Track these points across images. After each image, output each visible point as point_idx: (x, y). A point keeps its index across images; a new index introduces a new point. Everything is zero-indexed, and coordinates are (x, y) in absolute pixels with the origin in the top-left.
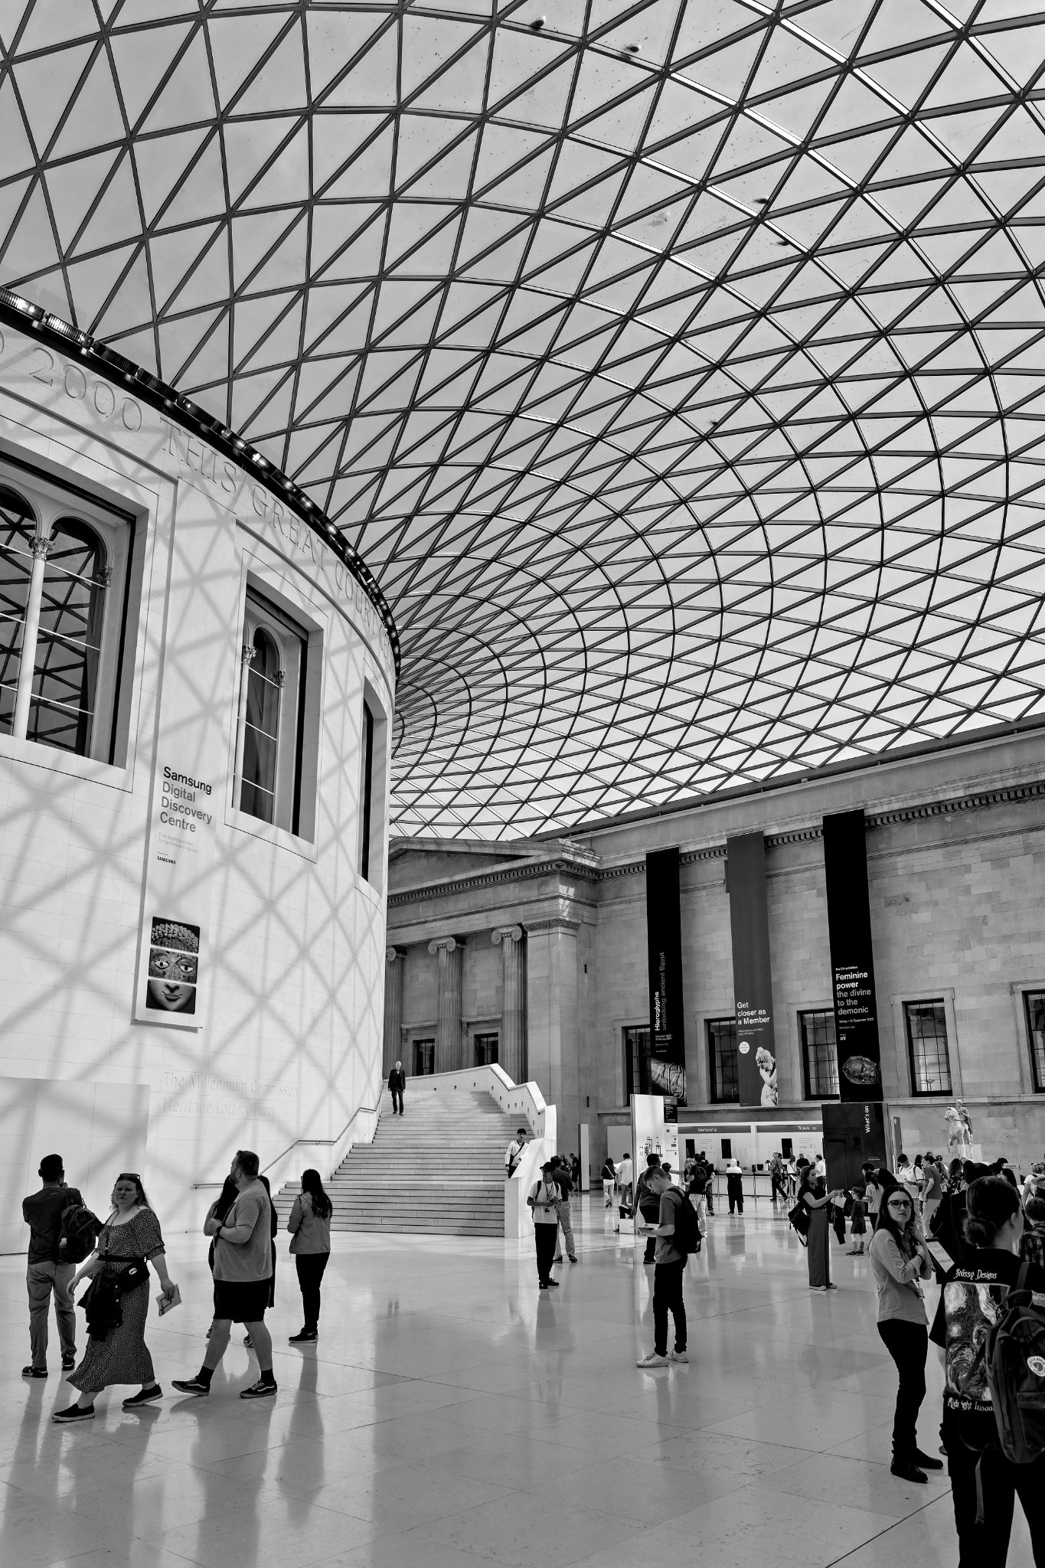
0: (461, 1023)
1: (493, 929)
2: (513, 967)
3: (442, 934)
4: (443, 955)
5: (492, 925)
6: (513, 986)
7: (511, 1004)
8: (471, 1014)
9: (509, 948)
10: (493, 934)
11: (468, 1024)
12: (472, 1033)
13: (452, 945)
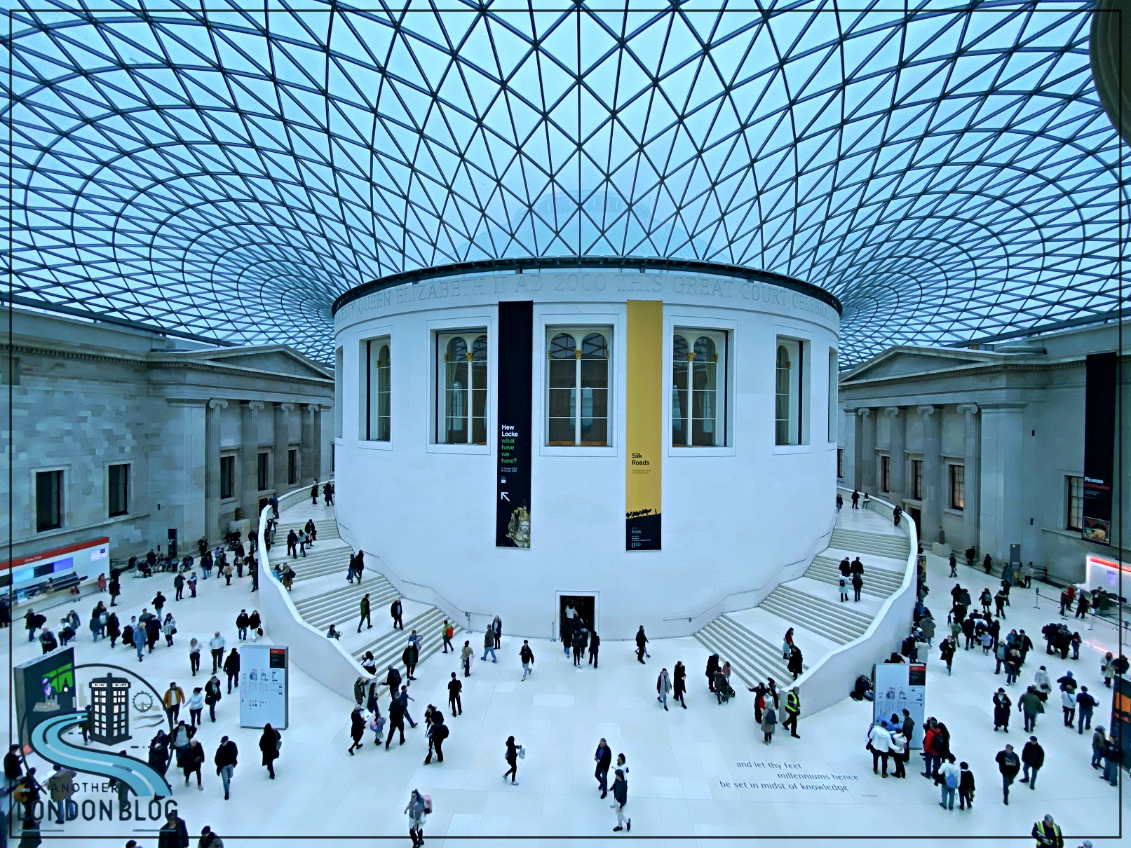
0: (940, 456)
1: (958, 404)
2: (972, 428)
3: (926, 403)
4: (926, 415)
5: (957, 402)
6: (972, 442)
7: (970, 453)
8: (947, 451)
9: (968, 417)
10: (958, 407)
11: (945, 457)
12: (948, 463)
13: (932, 410)
